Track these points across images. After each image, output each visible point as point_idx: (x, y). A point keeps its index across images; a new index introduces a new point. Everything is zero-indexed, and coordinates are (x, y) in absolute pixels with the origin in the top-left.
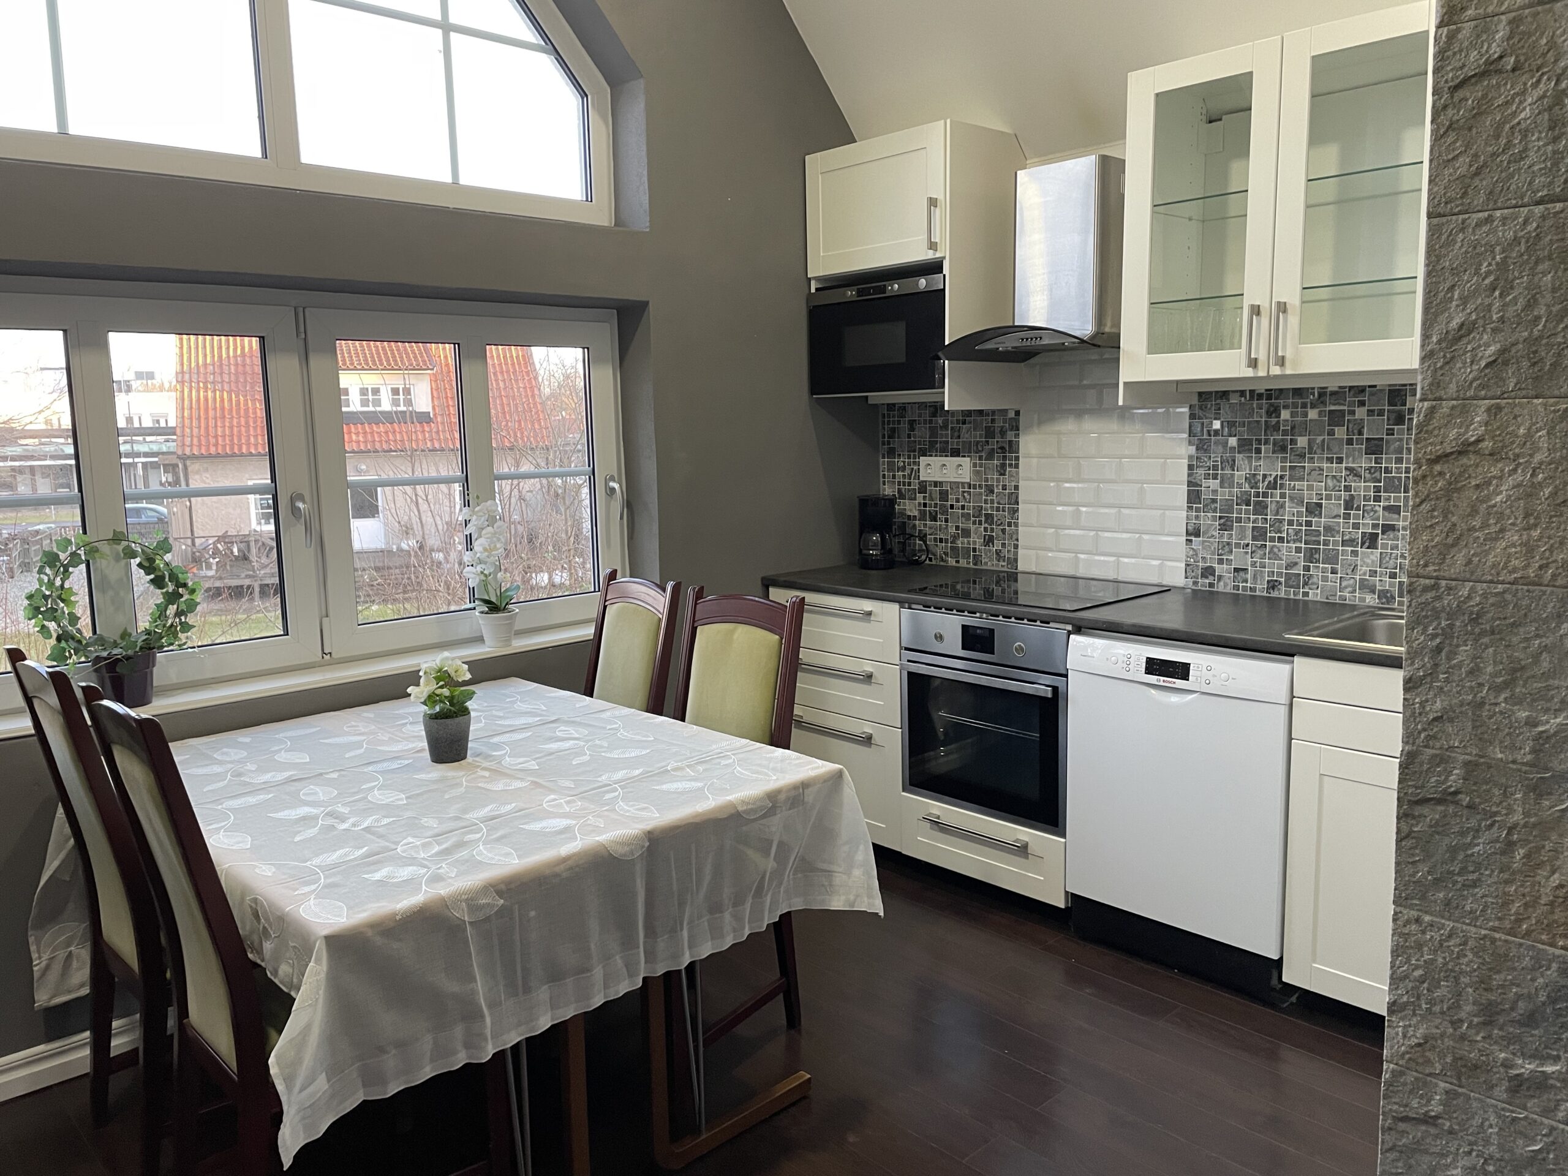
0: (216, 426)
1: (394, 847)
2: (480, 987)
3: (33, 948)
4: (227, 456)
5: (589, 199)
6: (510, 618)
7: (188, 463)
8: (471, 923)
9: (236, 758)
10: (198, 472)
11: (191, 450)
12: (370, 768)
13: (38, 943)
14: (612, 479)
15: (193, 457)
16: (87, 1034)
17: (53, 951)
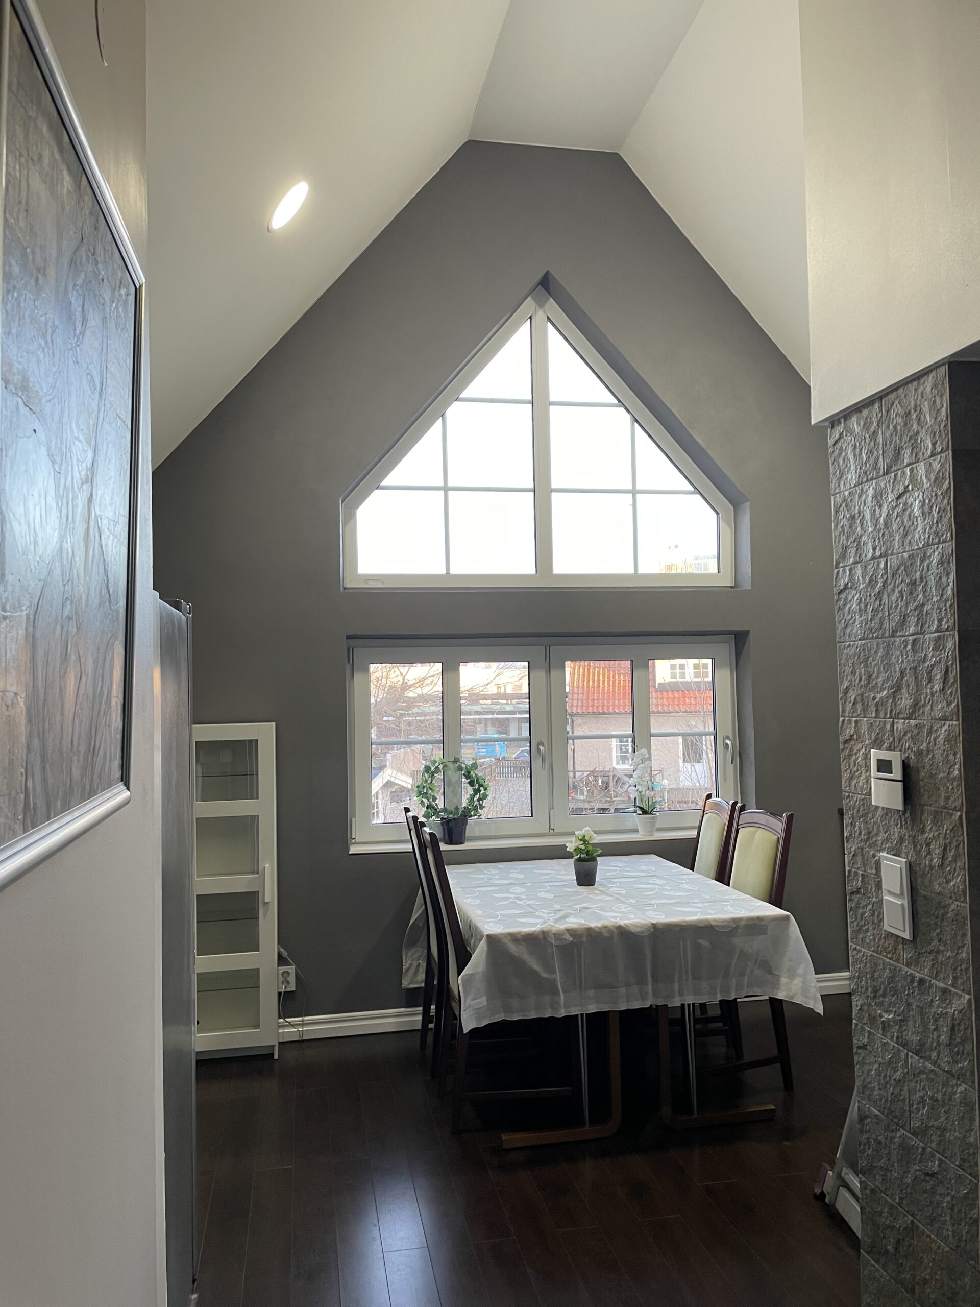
0: (594, 693)
1: (535, 911)
2: (558, 977)
3: (404, 957)
4: (599, 714)
5: (719, 572)
6: (653, 818)
7: (574, 718)
8: (555, 946)
9: (492, 873)
10: (580, 725)
11: (577, 709)
12: (547, 884)
13: (406, 954)
14: (728, 738)
15: (577, 714)
16: (421, 1008)
17: (412, 961)
